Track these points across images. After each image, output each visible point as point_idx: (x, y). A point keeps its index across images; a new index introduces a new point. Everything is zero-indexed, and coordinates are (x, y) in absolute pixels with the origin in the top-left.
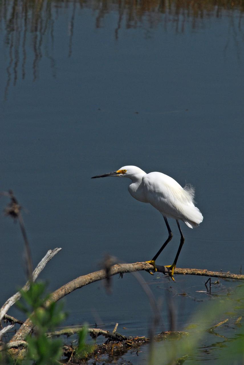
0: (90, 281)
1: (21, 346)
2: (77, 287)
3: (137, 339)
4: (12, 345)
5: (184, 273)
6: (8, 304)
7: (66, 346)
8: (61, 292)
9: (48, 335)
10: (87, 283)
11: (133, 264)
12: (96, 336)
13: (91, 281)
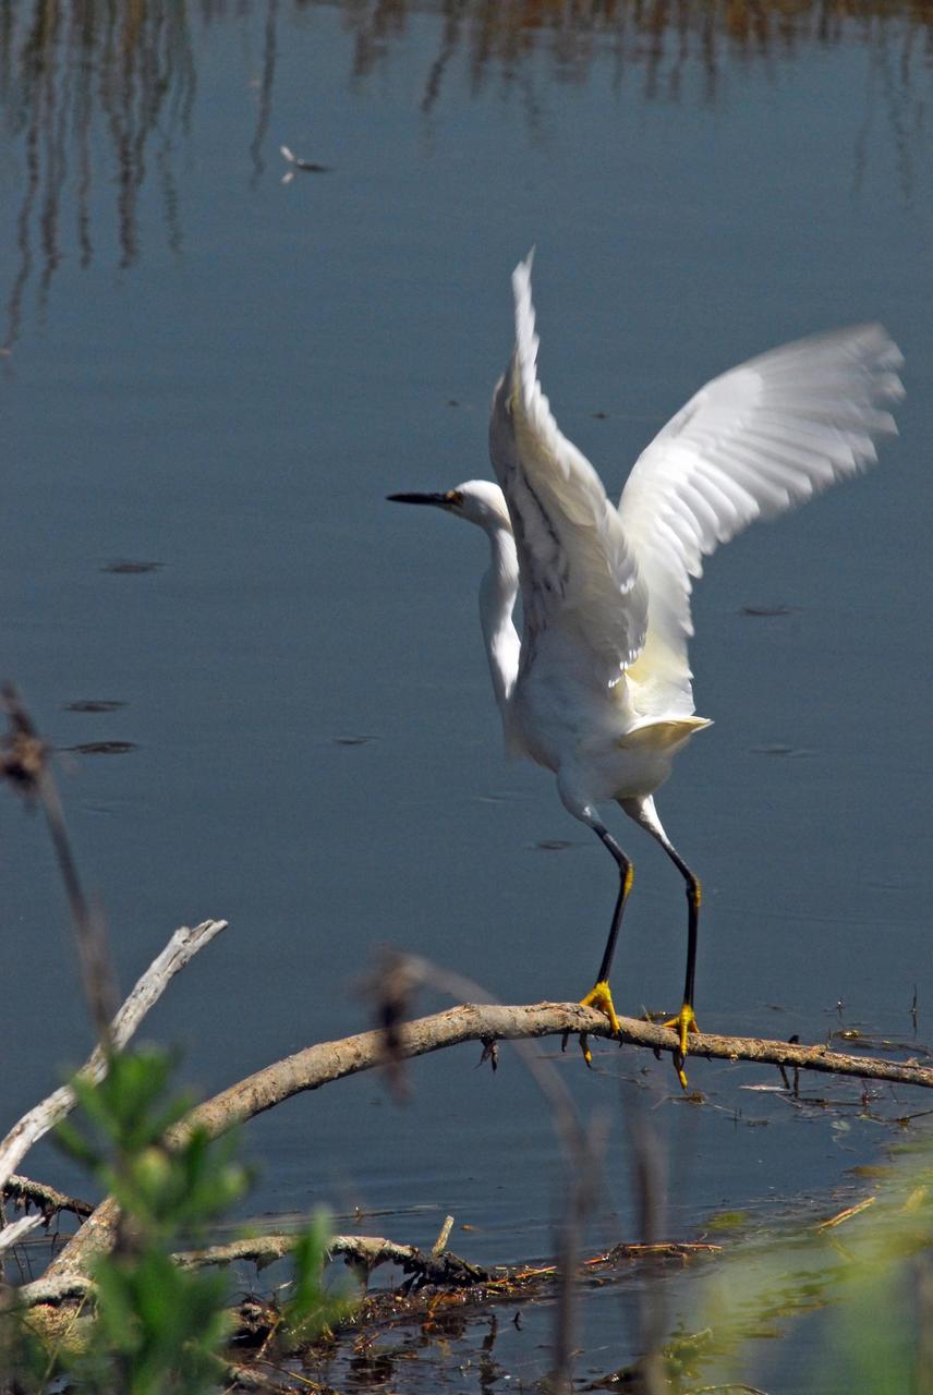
0: (352, 1061)
1: (73, 1295)
2: (300, 1084)
3: (528, 1277)
4: (39, 1291)
5: (735, 1053)
6: (20, 1136)
7: (254, 1304)
8: (238, 1099)
9: (182, 1262)
10: (343, 1070)
11: (529, 1007)
12: (369, 1265)
13: (358, 1063)
